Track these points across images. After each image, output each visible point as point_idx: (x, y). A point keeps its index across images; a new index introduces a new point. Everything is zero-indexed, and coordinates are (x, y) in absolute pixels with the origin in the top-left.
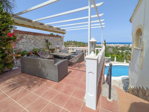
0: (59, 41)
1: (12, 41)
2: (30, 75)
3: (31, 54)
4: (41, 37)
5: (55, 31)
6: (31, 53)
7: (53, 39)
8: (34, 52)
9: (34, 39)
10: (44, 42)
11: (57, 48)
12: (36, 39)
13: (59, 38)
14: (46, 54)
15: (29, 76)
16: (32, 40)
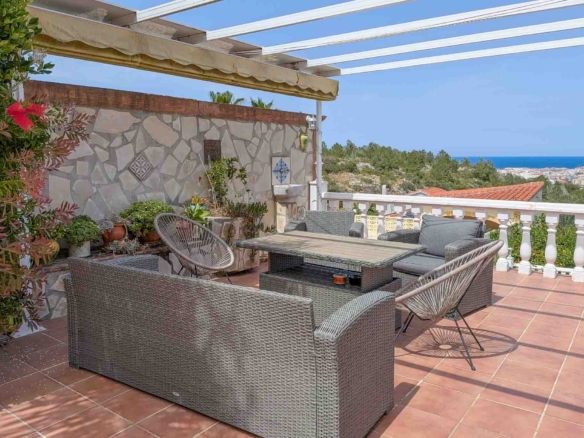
0: (288, 147)
1: (26, 155)
2: (128, 391)
3: (120, 239)
4: (177, 122)
5: (268, 82)
6: (119, 232)
7: (248, 135)
8: (134, 226)
9: (133, 141)
10: (197, 160)
11: (275, 198)
12: (147, 135)
13: (290, 132)
14: (205, 237)
15: (122, 393)
16: (125, 142)
